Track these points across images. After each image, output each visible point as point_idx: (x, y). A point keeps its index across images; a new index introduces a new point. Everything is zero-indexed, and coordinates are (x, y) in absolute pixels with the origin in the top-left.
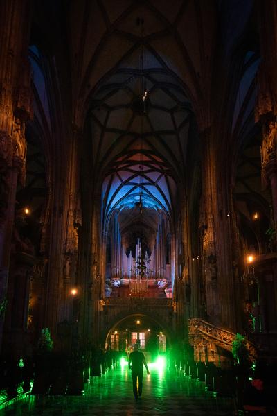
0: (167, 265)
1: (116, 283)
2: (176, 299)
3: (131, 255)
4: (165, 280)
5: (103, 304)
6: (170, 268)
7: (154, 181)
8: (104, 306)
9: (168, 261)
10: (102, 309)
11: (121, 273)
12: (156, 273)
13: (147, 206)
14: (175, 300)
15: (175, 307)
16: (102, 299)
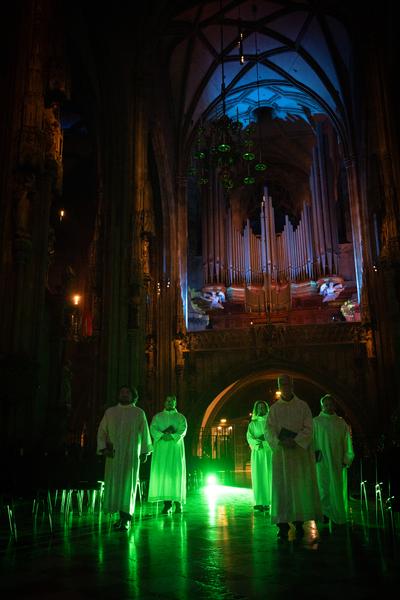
0: (343, 246)
1: (217, 298)
2: (371, 324)
3: (248, 230)
4: (338, 280)
5: (182, 349)
6: (350, 253)
7: (294, 39)
8: (185, 355)
9: (344, 236)
10: (181, 361)
11: (227, 273)
12: (315, 265)
13: (282, 115)
14: (367, 326)
15: (370, 344)
16: (180, 336)
